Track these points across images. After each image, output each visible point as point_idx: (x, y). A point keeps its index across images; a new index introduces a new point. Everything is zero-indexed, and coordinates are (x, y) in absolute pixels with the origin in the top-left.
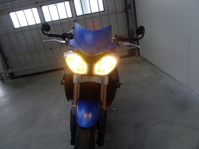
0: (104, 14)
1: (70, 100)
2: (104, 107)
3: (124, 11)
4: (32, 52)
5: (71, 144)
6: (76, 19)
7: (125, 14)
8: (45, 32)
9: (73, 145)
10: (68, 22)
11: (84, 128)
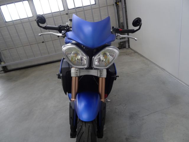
0: (96, 7)
1: (67, 93)
2: (103, 100)
3: (115, 4)
4: (25, 46)
5: (71, 137)
6: (68, 12)
7: (116, 7)
8: (41, 25)
9: (73, 138)
10: (60, 15)
11: (85, 122)
